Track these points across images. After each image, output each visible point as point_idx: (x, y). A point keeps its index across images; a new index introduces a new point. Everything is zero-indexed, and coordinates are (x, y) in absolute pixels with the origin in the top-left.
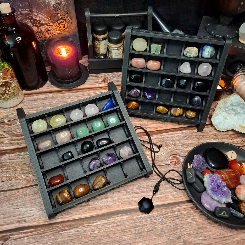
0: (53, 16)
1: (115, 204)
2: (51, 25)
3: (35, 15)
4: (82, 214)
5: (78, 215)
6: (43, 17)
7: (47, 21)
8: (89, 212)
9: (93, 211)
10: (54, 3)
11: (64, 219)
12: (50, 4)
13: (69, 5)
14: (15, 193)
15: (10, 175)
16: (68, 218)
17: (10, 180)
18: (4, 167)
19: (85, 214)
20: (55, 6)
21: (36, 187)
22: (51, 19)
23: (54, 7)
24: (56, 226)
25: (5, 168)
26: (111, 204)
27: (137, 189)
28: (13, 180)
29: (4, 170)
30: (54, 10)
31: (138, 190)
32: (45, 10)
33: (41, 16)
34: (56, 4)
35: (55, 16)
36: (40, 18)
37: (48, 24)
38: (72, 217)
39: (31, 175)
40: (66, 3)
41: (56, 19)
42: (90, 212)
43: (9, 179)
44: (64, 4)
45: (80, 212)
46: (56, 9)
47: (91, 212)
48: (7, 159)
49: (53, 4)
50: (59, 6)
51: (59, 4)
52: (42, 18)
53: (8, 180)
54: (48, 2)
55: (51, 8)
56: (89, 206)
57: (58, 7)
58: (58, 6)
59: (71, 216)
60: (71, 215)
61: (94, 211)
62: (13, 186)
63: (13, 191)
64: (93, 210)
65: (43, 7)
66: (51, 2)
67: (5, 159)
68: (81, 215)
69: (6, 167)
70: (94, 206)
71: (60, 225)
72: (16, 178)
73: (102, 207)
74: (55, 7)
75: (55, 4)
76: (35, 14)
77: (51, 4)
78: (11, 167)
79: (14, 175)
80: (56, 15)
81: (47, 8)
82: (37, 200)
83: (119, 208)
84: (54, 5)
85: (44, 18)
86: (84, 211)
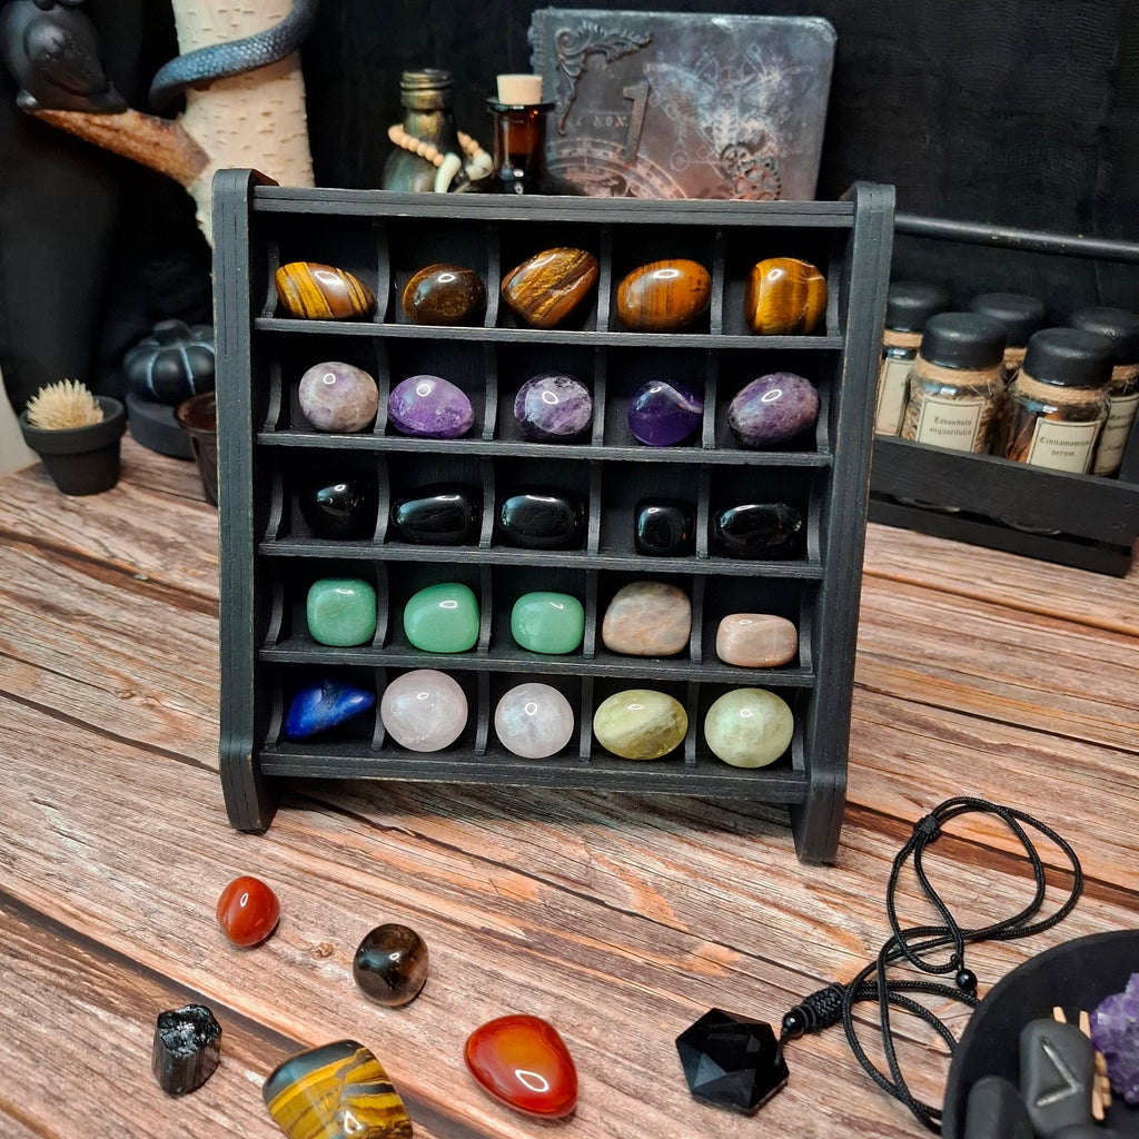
0: (710, 195)
1: (438, 1055)
4: (242, 988)
5: (222, 979)
6: (668, 191)
8: (282, 1002)
9: (300, 1011)
10: (731, 139)
11: (150, 954)
12: (712, 138)
13: (792, 161)
14: (93, 746)
15: (146, 680)
16: (170, 965)
17: (127, 695)
18: (153, 647)
19: (253, 999)
20: (730, 154)
21: (180, 767)
23: (728, 158)
24: (93, 961)
25: (152, 652)
26: (421, 1038)
27: (627, 1063)
28: (137, 700)
29: (146, 655)
30: (722, 170)
31: (625, 1067)
32: (683, 165)
33: (662, 186)
34: (740, 144)
36: (655, 192)
38: (188, 970)
39: (210, 719)
40: (781, 150)
42: (287, 1004)
43: (128, 691)
44: (772, 151)
45: (243, 974)
46: (731, 167)
47: (287, 1010)
48: (190, 628)
49: (725, 142)
50: (748, 158)
51: (751, 148)
53: (118, 693)
54: (709, 130)
55: (713, 158)
56: (309, 975)
57: (744, 160)
58: (743, 155)
59: (189, 966)
60: (191, 961)
61: (305, 1014)
62: (115, 720)
63: (94, 737)
64: (305, 1007)
65: (680, 146)
66: (719, 130)
67: (184, 626)
68: (236, 991)
69: (161, 650)
70: (328, 991)
71: (110, 967)
72: (152, 701)
73: (361, 1023)
74: (731, 160)
75: (734, 143)
76: (641, 170)
77: (717, 142)
78: (174, 657)
79: (156, 689)
80: (724, 193)
81: (694, 156)
82: (135, 813)
83: (440, 1086)
84: (730, 146)
86: (265, 981)
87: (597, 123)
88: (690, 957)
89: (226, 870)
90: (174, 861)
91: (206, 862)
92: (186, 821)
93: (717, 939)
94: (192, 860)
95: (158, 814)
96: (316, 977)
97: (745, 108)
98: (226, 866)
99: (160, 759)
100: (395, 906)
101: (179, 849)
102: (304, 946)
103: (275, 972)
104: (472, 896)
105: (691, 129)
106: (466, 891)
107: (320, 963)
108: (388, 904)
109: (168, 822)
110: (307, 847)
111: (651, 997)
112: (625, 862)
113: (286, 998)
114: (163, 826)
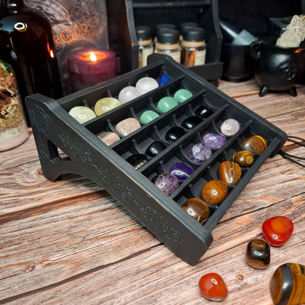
0: (74, 8)
2: (69, 25)
3: (47, 6)
6: (58, 9)
7: (65, 16)
8: (257, 300)
9: (264, 297)
14: (50, 296)
15: (28, 258)
17: (30, 269)
18: (10, 246)
22: (70, 14)
25: (12, 248)
28: (38, 267)
29: (11, 250)
33: (56, 7)
35: (76, 10)
36: (54, 10)
37: (65, 22)
39: (80, 251)
41: (77, 14)
43: (28, 267)
47: (262, 301)
48: (14, 230)
52: (58, 12)
53: (25, 271)
56: (248, 287)
62: (42, 280)
63: (45, 293)
67: (9, 231)
69: (15, 245)
70: (260, 285)
72: (46, 263)
76: (47, 2)
78: (26, 243)
79: (40, 258)
80: (78, 7)
85: (60, 12)
86: (243, 301)
88: (294, 204)
89: (175, 286)
91: (166, 290)
92: (135, 285)
93: (291, 196)
94: (160, 293)
95: (121, 293)
96: (250, 286)
98: (173, 285)
99: (88, 277)
100: (232, 250)
101: (149, 295)
102: (234, 282)
103: (241, 296)
104: (241, 231)
106: (238, 231)
107: (245, 281)
108: (229, 251)
109: (130, 291)
112: (251, 196)
113: (255, 298)
114: (130, 294)
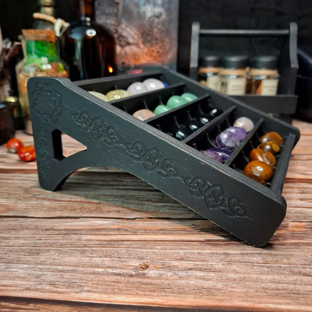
0: (146, 33)
1: (232, 289)
2: (140, 48)
4: (114, 293)
5: (100, 293)
7: (137, 40)
8: (140, 293)
9: (152, 294)
10: (151, 15)
11: (51, 294)
12: (145, 15)
16: (66, 295)
19: (124, 296)
22: (142, 38)
23: (151, 21)
24: (18, 306)
26: (219, 286)
27: (308, 266)
30: (149, 25)
31: (309, 268)
32: (137, 24)
33: (130, 31)
34: (154, 16)
36: (128, 33)
38: (78, 294)
40: (166, 18)
42: (143, 292)
44: (164, 18)
45: (110, 287)
46: (152, 24)
47: (146, 295)
49: (149, 16)
52: (131, 35)
54: (144, 12)
55: (146, 22)
56: (144, 278)
57: (156, 22)
58: (155, 20)
59: (77, 293)
60: (77, 290)
61: (156, 294)
64: (154, 291)
65: (135, 18)
66: (147, 12)
68: (112, 296)
70: (159, 281)
71: (31, 306)
73: (186, 289)
80: (150, 32)
81: (139, 21)
83: (246, 301)
84: (151, 17)
86: (124, 287)
87: (107, 11)
88: (289, 228)
89: (69, 250)
90: (38, 253)
91: (56, 250)
92: (34, 237)
93: (292, 221)
95: (17, 238)
96: (148, 278)
97: (155, 5)
98: (68, 249)
99: (5, 219)
100: (161, 242)
101: (38, 248)
102: (132, 268)
103: (126, 282)
104: (191, 231)
105: (138, 13)
106: (186, 230)
107: (146, 271)
108: (158, 242)
109: (25, 240)
110: (103, 232)
111: (291, 243)
113: (140, 290)
114: (23, 241)
